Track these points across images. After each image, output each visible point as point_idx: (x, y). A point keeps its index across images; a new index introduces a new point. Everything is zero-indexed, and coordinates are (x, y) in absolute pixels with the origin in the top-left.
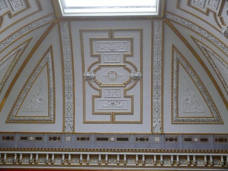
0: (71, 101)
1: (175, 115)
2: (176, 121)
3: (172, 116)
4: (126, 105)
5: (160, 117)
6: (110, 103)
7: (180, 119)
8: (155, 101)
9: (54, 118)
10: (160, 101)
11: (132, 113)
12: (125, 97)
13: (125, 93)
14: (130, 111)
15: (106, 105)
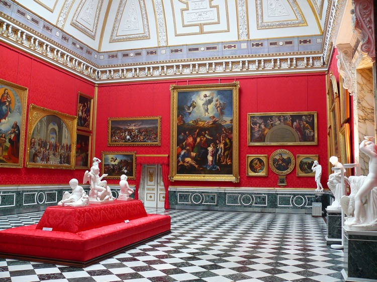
0: (162, 16)
1: (260, 21)
2: (262, 27)
3: (257, 22)
4: (212, 15)
5: (246, 24)
6: (198, 14)
7: (265, 24)
8: (240, 8)
9: (149, 35)
10: (244, 8)
11: (218, 23)
12: (210, 7)
13: (210, 4)
14: (216, 20)
15: (194, 17)
